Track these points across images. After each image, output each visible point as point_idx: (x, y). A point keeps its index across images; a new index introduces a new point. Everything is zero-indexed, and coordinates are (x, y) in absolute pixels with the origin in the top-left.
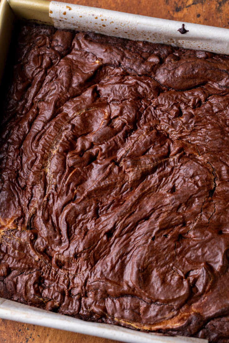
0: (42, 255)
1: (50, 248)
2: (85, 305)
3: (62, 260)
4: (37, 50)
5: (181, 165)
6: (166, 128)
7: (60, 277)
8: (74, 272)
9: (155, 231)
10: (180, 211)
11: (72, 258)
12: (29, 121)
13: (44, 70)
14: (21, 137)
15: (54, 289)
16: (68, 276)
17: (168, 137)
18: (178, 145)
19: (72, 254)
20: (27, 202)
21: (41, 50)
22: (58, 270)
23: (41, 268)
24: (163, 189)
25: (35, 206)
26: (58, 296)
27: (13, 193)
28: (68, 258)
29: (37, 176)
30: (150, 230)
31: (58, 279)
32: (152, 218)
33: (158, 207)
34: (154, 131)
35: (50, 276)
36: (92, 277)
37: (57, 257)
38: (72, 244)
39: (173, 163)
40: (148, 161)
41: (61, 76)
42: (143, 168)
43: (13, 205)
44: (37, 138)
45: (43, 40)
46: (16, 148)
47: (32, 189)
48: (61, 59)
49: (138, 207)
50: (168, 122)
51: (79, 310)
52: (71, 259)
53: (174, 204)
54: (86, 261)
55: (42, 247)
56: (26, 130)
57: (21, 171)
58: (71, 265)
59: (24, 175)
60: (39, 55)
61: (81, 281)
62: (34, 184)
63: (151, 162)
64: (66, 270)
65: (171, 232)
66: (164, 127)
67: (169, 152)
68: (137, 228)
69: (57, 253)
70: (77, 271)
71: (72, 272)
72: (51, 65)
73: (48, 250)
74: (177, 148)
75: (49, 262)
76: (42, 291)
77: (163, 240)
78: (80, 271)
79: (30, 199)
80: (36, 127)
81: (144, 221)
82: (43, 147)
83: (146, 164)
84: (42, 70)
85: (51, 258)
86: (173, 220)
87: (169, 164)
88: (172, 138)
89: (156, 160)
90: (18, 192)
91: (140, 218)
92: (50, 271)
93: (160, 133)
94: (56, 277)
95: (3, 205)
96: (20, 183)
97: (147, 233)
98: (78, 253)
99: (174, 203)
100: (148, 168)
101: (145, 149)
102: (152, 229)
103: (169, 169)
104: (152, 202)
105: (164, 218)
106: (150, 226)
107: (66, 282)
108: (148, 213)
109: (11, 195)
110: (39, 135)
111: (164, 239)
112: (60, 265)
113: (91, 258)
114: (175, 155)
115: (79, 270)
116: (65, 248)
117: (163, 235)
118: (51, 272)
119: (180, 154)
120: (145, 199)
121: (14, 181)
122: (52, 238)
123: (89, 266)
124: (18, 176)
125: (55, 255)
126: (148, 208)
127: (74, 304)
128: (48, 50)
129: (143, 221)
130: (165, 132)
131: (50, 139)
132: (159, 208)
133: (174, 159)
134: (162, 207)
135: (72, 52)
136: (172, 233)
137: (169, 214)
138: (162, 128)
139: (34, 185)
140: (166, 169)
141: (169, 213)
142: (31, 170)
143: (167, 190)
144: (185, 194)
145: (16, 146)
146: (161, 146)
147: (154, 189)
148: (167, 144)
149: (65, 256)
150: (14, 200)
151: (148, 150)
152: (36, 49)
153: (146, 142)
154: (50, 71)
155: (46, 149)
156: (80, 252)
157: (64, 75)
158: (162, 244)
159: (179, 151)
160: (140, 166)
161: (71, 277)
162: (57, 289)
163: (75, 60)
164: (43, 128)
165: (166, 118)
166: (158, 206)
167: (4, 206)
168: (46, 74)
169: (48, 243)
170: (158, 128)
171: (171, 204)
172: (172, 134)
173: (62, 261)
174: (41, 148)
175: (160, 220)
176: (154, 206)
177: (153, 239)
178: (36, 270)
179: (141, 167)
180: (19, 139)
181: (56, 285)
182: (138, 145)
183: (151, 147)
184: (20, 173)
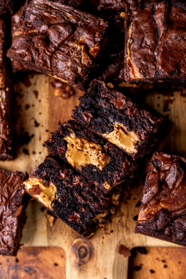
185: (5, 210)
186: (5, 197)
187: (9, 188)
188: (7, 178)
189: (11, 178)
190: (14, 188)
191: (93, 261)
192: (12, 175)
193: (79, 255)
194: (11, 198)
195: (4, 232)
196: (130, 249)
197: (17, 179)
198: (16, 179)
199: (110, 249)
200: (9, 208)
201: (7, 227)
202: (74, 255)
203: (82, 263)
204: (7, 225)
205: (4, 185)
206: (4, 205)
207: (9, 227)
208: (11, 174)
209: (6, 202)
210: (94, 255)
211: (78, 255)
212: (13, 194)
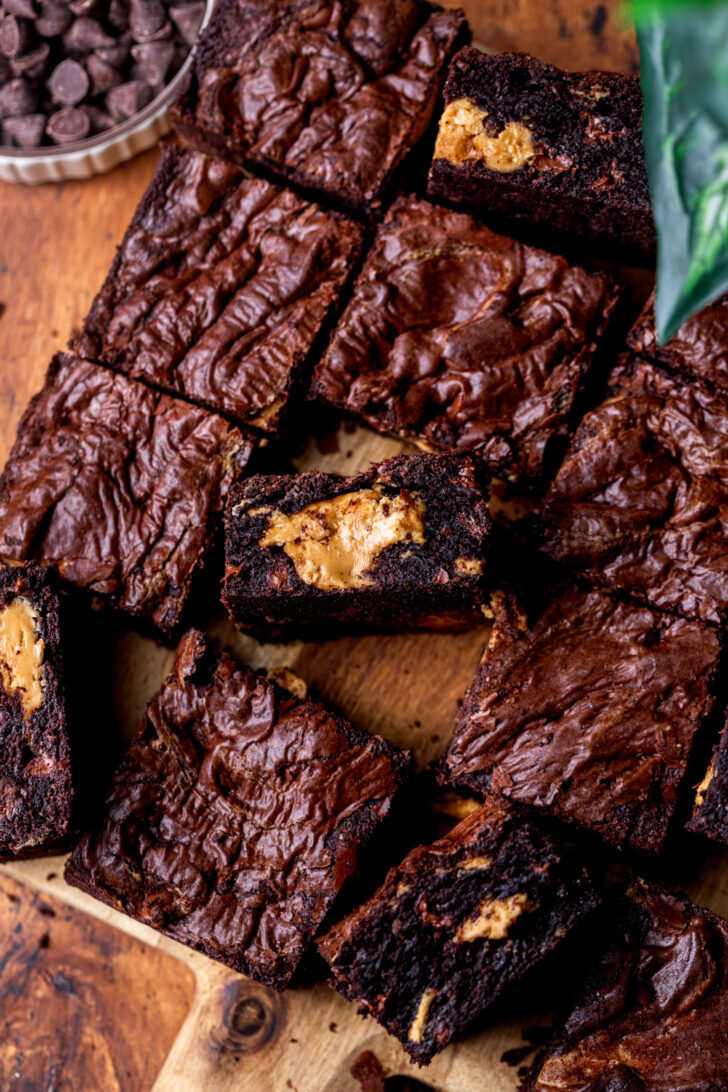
0: (175, 737)
1: (206, 718)
2: (270, 933)
3: (238, 768)
4: (295, 37)
5: (699, 563)
6: (678, 432)
7: (213, 822)
8: (266, 819)
9: (574, 763)
10: (666, 708)
11: (270, 773)
12: (221, 286)
13: (300, 107)
14: (185, 334)
15: (186, 854)
16: (241, 826)
17: (677, 461)
18: (704, 496)
19: (275, 760)
20: (141, 548)
21: (307, 41)
22: (214, 799)
23: (162, 777)
24: (621, 627)
25: (168, 572)
26: (192, 881)
27: (102, 510)
28: (257, 770)
29: (191, 473)
30: (560, 756)
31: (206, 825)
32: (573, 717)
33: (598, 685)
34: (637, 431)
35: (184, 809)
36: (317, 853)
37: (223, 756)
38: (281, 727)
39: (675, 550)
40: (595, 526)
41: (351, 141)
42: (575, 544)
43: (93, 546)
44: (237, 347)
45: (321, 8)
46: (162, 367)
47: (165, 509)
48: (363, 83)
49: (532, 673)
50: (688, 411)
51: (247, 943)
52: (266, 775)
53: (650, 684)
54: (310, 796)
55: (184, 712)
56: (206, 315)
57: (145, 445)
58: (260, 795)
59: (151, 460)
60: (295, 56)
61: (276, 855)
62: (177, 496)
63: (605, 529)
64: (241, 804)
65: (628, 773)
66: (673, 426)
67: (671, 509)
68: (520, 741)
69: (226, 744)
70: (272, 820)
71: (257, 817)
72: (328, 95)
73: (202, 724)
74: (699, 506)
75: (192, 765)
76: (146, 850)
77: (597, 796)
78: (285, 821)
79: (152, 540)
80: (238, 313)
81: (545, 724)
82: (249, 383)
83: (586, 531)
84: (296, 106)
85: (201, 753)
86: (638, 735)
87: (662, 547)
88: (689, 467)
89: (623, 526)
90: (121, 508)
91: (531, 712)
92: (188, 794)
93: (656, 441)
94: (201, 818)
95: (62, 539)
96: (133, 479)
97: (548, 764)
98: (293, 763)
99: (650, 680)
100: (590, 547)
101: (595, 482)
102: (567, 753)
103: (657, 566)
104: (579, 664)
105: (610, 723)
106: (564, 742)
107: (229, 843)
108: (562, 700)
109: (95, 516)
110: (244, 340)
111: (602, 794)
112: (226, 784)
113: (330, 790)
114: (687, 523)
115: (280, 817)
116: (254, 734)
117: (600, 778)
118: (191, 798)
119: (705, 525)
120: (556, 652)
121: (116, 472)
122: (224, 692)
123: (318, 814)
124: (130, 459)
125: (217, 748)
126: (565, 682)
127: (236, 920)
128: (328, 46)
129: (541, 721)
130: (673, 441)
131: (276, 359)
132: (601, 687)
133: (681, 537)
134: (609, 685)
135: (405, 70)
136: (628, 777)
137: (630, 714)
138: (666, 428)
139: (175, 500)
140: (648, 563)
141: (630, 710)
142: (177, 450)
143: (634, 634)
144: (691, 656)
145: (163, 360)
146: (650, 485)
147: (591, 623)
148: (669, 482)
149: (249, 760)
150: (100, 531)
151: (602, 488)
152: (291, 33)
153: (604, 462)
154: (320, 116)
155: (257, 391)
156: (300, 762)
157: (363, 137)
158: (594, 808)
159: (701, 516)
160: (566, 533)
161: (249, 831)
162: (196, 859)
163: (408, 99)
164: (262, 320)
165: (686, 397)
166: (597, 680)
167: (65, 542)
168: (304, 121)
169: (208, 703)
170: (653, 424)
171: (640, 682)
172: (692, 454)
173: (236, 772)
174: (242, 385)
175: (597, 728)
176: (585, 678)
177: (566, 787)
178: (146, 778)
179: (571, 538)
180: (177, 337)
181: (197, 842)
182: (576, 464)
183: (614, 481)
184: (140, 451)
185: (310, 844)
186: (323, 808)
187: (347, 784)
188: (352, 751)
189: (363, 755)
190: (359, 789)
191: (267, 1060)
192: (369, 749)
193: (236, 1019)
194: (342, 815)
195: (284, 910)
196: (390, 1075)
197: (379, 766)
198: (376, 765)
199: (331, 1047)
200: (325, 845)
201: (298, 900)
202: (220, 1014)
203: (230, 1047)
204: (299, 894)
205: (335, 769)
206: (314, 830)
207: (305, 900)
208: (366, 742)
209: (322, 823)
210: (276, 1042)
211: (230, 1019)
212: (351, 808)
